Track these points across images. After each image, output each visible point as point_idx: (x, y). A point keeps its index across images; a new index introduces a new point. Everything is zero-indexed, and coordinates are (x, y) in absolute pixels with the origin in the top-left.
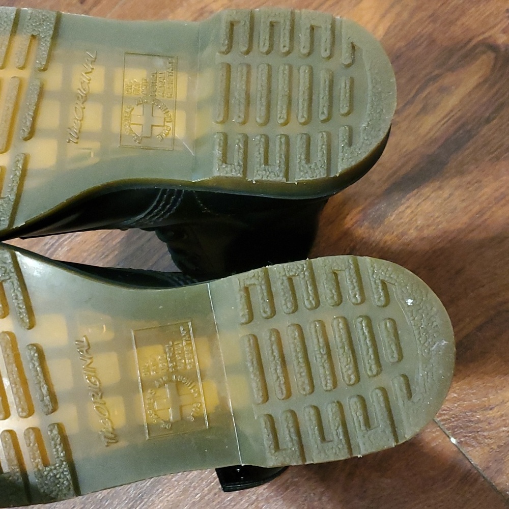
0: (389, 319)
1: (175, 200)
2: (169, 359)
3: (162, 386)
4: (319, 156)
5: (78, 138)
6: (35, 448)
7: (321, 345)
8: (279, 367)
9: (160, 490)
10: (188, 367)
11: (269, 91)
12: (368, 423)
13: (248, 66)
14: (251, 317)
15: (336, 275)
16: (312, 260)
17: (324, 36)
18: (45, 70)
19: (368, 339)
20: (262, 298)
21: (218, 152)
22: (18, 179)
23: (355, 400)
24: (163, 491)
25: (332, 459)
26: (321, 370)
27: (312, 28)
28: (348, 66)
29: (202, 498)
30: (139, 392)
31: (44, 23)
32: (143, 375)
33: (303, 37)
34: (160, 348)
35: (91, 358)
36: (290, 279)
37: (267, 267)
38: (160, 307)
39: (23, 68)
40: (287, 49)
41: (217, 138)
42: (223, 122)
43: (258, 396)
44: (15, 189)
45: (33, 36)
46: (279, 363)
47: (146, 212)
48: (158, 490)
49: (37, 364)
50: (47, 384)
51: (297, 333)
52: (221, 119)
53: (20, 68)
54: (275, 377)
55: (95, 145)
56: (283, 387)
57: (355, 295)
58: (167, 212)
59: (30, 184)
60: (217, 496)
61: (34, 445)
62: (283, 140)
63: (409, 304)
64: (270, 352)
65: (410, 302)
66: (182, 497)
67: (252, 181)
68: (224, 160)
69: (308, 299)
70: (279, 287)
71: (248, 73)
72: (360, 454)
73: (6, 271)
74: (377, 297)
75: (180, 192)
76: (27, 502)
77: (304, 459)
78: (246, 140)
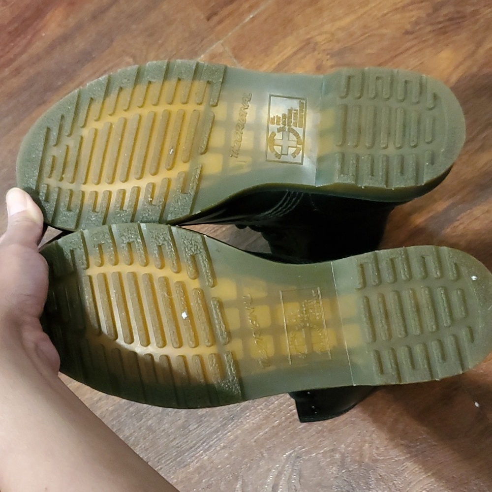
0: (460, 289)
1: (296, 201)
2: (304, 312)
3: (300, 330)
4: (410, 172)
5: (237, 154)
6: (216, 368)
7: (413, 305)
8: (384, 319)
9: (248, 414)
10: (318, 318)
11: (375, 125)
12: (444, 357)
13: (360, 107)
14: (365, 284)
15: (423, 258)
16: (408, 248)
17: (415, 89)
18: (216, 105)
19: (445, 302)
20: (373, 272)
21: (338, 166)
22: (197, 181)
23: (436, 342)
24: (250, 415)
25: (420, 381)
26: (413, 322)
27: (406, 82)
28: (431, 109)
29: (279, 424)
30: (284, 332)
31: (216, 73)
32: (287, 321)
33: (400, 88)
34: (297, 304)
35: (253, 308)
36: (392, 260)
37: (376, 251)
38: (299, 276)
39: (200, 104)
40: (388, 96)
41: (338, 157)
42: (341, 146)
43: (368, 338)
44: (195, 187)
45: (208, 82)
46: (384, 316)
47: (274, 208)
48: (246, 414)
49: (218, 311)
50: (225, 324)
51: (396, 297)
52: (340, 143)
53: (198, 104)
54: (380, 325)
55: (249, 159)
56: (387, 332)
57: (437, 272)
58: (289, 209)
59: (204, 184)
60: (292, 424)
61: (215, 366)
62: (385, 159)
63: (474, 279)
64: (378, 309)
65: (474, 278)
66: (264, 422)
67: (361, 187)
68: (342, 171)
69: (404, 274)
70: (383, 265)
71: (360, 111)
72: (438, 378)
73: (197, 247)
74: (451, 274)
75: (300, 194)
76: (209, 404)
77: (400, 381)
78: (358, 159)
